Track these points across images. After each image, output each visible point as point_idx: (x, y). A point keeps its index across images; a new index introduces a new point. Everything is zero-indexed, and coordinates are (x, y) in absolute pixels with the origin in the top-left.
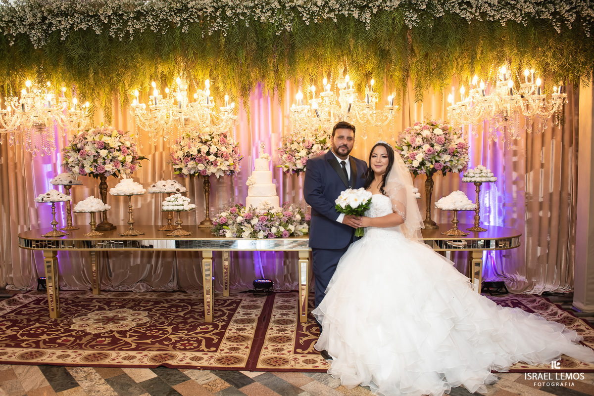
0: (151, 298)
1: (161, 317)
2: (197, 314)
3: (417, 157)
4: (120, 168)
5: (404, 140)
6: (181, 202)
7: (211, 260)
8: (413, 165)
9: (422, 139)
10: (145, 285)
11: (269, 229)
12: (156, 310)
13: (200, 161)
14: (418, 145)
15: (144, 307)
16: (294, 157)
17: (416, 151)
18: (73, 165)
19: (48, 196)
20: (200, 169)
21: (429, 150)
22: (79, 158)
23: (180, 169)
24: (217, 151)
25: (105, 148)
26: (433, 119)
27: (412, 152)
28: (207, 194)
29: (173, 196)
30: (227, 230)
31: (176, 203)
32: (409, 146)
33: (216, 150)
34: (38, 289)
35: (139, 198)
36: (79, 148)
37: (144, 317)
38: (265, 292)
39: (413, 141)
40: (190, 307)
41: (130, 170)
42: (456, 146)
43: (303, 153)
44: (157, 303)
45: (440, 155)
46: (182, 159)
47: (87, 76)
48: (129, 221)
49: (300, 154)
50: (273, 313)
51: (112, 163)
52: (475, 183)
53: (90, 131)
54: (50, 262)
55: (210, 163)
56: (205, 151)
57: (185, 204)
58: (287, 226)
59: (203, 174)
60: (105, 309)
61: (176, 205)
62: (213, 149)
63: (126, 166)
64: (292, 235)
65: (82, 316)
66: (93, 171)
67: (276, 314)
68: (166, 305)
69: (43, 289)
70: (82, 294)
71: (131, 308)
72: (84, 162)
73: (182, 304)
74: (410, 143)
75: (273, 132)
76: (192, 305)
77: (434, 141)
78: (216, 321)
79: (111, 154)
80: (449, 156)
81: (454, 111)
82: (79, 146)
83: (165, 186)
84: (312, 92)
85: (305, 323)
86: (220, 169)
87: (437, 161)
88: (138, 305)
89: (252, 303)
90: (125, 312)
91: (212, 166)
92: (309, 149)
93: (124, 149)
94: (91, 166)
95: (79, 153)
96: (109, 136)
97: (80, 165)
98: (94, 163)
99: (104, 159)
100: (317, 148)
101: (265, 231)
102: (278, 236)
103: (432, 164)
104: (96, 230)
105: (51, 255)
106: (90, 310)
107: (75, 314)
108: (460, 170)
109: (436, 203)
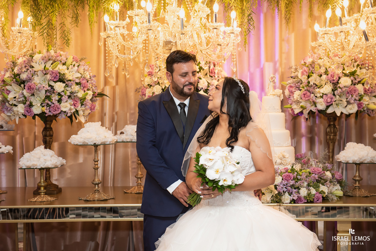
4: (79, 108)
11: (296, 190)
16: (312, 95)
18: (15, 103)
24: (208, 86)
25: (61, 81)
33: (206, 84)
35: (81, 149)
36: (25, 79)
41: (89, 110)
43: (327, 89)
48: (94, 181)
49: (322, 90)
51: (70, 101)
53: (37, 57)
58: (319, 187)
62: (203, 83)
63: (87, 105)
64: (325, 199)
66: (45, 111)
72: (32, 99)
75: (267, 60)
79: (69, 89)
82: (24, 76)
92: (335, 84)
93: (84, 81)
94: (43, 105)
95: (24, 86)
96: (64, 64)
97: (28, 103)
98: (47, 101)
99: (59, 94)
100: (345, 82)
101: (292, 193)
102: (309, 200)
104: (46, 194)
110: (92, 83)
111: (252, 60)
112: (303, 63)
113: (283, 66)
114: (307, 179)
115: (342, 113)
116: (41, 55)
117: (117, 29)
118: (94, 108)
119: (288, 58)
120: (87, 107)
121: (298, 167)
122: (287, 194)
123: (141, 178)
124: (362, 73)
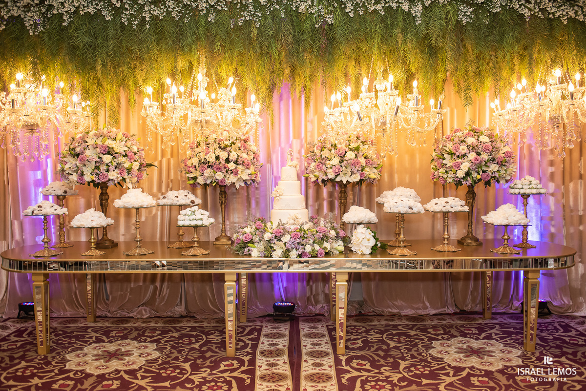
0: (156, 325)
1: (173, 351)
2: (215, 346)
3: (461, 167)
4: (126, 176)
5: (444, 148)
6: (199, 216)
7: (235, 284)
8: (457, 175)
9: (467, 147)
10: (148, 309)
11: (303, 247)
12: (166, 342)
13: (219, 169)
14: (463, 153)
15: (151, 337)
16: (324, 166)
17: (460, 160)
18: (70, 172)
19: (39, 209)
20: (218, 178)
21: (476, 159)
22: (78, 164)
23: (195, 178)
24: (238, 158)
25: (109, 153)
26: (476, 126)
27: (455, 162)
28: (223, 206)
29: (189, 209)
30: (252, 249)
31: (193, 217)
32: (452, 154)
33: (236, 156)
34: (18, 317)
36: (78, 152)
37: (152, 351)
38: (286, 316)
39: (457, 149)
40: (204, 337)
41: (136, 179)
42: (503, 155)
43: (336, 161)
44: (164, 332)
45: (488, 164)
46: (197, 167)
47: (93, 68)
48: (136, 238)
49: (331, 162)
50: (303, 343)
51: (117, 171)
53: (91, 134)
54: (40, 287)
55: (229, 172)
56: (224, 158)
57: (203, 218)
58: (322, 244)
59: (221, 184)
60: (104, 341)
61: (193, 220)
62: (233, 156)
63: (133, 174)
64: (328, 254)
65: (77, 350)
66: (95, 179)
67: (307, 345)
68: (176, 335)
70: (73, 322)
71: (135, 339)
72: (84, 169)
73: (194, 333)
74: (453, 151)
75: (294, 138)
76: (207, 334)
77: (481, 149)
78: (239, 355)
79: (116, 160)
80: (498, 166)
82: (78, 150)
83: (177, 197)
84: (347, 94)
85: (343, 355)
86: (241, 178)
87: (484, 172)
88: (143, 335)
89: (275, 331)
90: (128, 344)
91: (232, 175)
92: (342, 157)
93: (131, 154)
94: (93, 174)
95: (78, 158)
96: (115, 139)
97: (79, 172)
98: (96, 171)
99: (107, 165)
100: (350, 155)
101: (298, 249)
102: (313, 255)
103: (479, 174)
104: (96, 248)
105: (42, 278)
106: (86, 342)
107: (68, 348)
108: (507, 181)
109: (483, 217)
110: (139, 156)
112: (320, 139)
114: (313, 237)
115: (347, 181)
118: (141, 176)
122: (294, 250)
123: (182, 235)
124: (364, 149)
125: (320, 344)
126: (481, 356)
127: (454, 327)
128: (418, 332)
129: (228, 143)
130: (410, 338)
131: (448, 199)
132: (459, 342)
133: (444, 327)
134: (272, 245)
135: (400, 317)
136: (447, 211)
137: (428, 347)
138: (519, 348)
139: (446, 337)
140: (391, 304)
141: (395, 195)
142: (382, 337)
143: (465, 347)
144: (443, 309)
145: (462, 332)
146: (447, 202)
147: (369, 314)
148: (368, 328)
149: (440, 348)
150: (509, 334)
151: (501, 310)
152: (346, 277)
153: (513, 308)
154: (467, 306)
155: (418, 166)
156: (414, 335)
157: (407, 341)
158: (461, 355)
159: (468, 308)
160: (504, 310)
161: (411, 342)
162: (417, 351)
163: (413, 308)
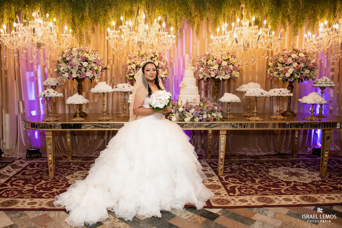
3: (289, 71)
4: (95, 75)
5: (277, 60)
8: (286, 76)
9: (292, 59)
11: (201, 115)
14: (290, 63)
16: (209, 70)
17: (287, 67)
18: (63, 72)
19: (48, 93)
21: (297, 67)
22: (68, 67)
23: (133, 76)
25: (86, 61)
26: (297, 47)
27: (284, 68)
30: (172, 117)
32: (282, 64)
34: (26, 157)
35: (96, 96)
39: (286, 61)
41: (100, 76)
42: (312, 64)
43: (216, 67)
45: (304, 69)
46: (135, 69)
48: (103, 110)
49: (214, 68)
51: (91, 71)
52: (321, 88)
53: (74, 49)
54: (50, 138)
58: (212, 114)
60: (83, 170)
64: (215, 120)
66: (78, 76)
69: (30, 156)
70: (60, 160)
72: (72, 70)
74: (284, 62)
77: (300, 61)
79: (90, 65)
80: (309, 71)
81: (311, 43)
82: (68, 59)
83: (124, 87)
85: (222, 176)
87: (301, 74)
92: (220, 65)
93: (98, 62)
94: (77, 73)
95: (68, 64)
96: (87, 53)
97: (70, 72)
98: (79, 71)
99: (85, 68)
100: (225, 63)
101: (199, 117)
102: (207, 120)
103: (298, 75)
104: (80, 117)
105: (51, 133)
106: (73, 170)
107: (64, 173)
108: (313, 79)
109: (299, 100)
110: (101, 63)
111: (179, 53)
112: (204, 54)
113: (194, 56)
114: (207, 110)
115: (222, 79)
116: (76, 48)
117: (114, 35)
118: (102, 75)
119: (196, 52)
120: (99, 74)
121: (202, 105)
122: (197, 117)
123: (125, 110)
124: (232, 60)
125: (207, 171)
126: (298, 176)
127: (278, 161)
128: (258, 164)
129: (153, 56)
130: (256, 167)
131: (282, 89)
132: (284, 169)
133: (272, 161)
134: (185, 114)
135: (245, 156)
136: (281, 96)
137: (268, 172)
138: (317, 172)
139: (275, 167)
140: (239, 149)
141: (249, 87)
142: (240, 167)
143: (287, 171)
144: (269, 152)
145: (283, 164)
146: (281, 91)
147: (228, 155)
148: (230, 162)
149: (274, 172)
150: (310, 165)
151: (301, 153)
152: (225, 133)
153: (307, 152)
154: (282, 151)
155: (257, 71)
156: (257, 166)
157: (254, 169)
158: (287, 176)
159: (282, 152)
160: (302, 153)
161: (257, 169)
162: (262, 173)
163: (252, 152)
